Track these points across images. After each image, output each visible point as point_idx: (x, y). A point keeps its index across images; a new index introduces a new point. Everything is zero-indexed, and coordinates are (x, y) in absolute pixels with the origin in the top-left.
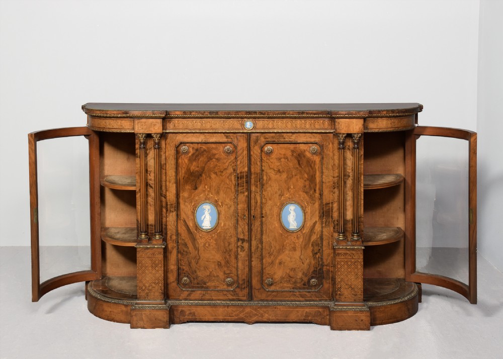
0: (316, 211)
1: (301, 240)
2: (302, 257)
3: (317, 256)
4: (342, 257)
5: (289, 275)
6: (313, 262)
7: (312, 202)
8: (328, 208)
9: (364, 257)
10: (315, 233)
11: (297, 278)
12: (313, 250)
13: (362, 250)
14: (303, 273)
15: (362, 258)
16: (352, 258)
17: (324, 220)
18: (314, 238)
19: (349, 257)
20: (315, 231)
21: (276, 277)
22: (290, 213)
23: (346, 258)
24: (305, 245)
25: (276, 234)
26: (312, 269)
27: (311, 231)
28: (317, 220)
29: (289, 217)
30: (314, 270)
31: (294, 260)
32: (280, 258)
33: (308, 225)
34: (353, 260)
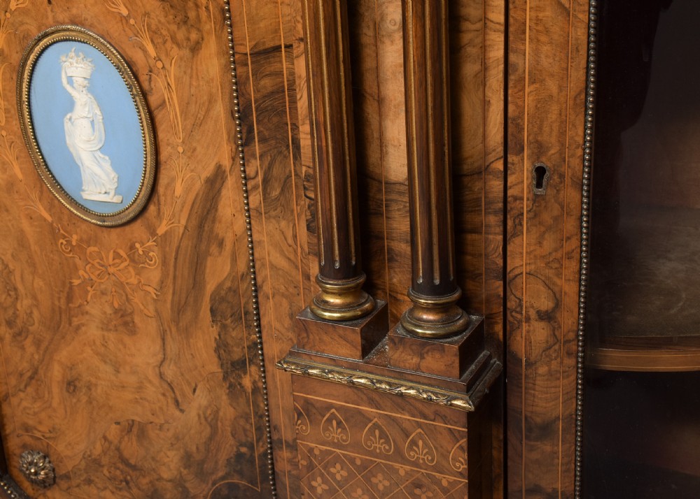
0: (211, 101)
1: (154, 275)
2: (170, 371)
3: (247, 382)
4: (336, 434)
5: (118, 449)
6: (228, 412)
7: (181, 35)
8: (267, 83)
9: (471, 462)
10: (221, 244)
11: (160, 479)
12: (221, 347)
13: (464, 420)
14: (187, 459)
15: (462, 466)
16: (398, 452)
17: (254, 167)
18: (218, 271)
19: (379, 446)
20: (220, 229)
21: (61, 448)
22: (70, 104)
23: (356, 446)
24: (179, 310)
25: (25, 225)
26: (227, 449)
27: (201, 226)
28: (227, 163)
29: (67, 125)
30: (239, 456)
31: (132, 380)
32: (64, 354)
33: (179, 189)
34: (403, 469)
